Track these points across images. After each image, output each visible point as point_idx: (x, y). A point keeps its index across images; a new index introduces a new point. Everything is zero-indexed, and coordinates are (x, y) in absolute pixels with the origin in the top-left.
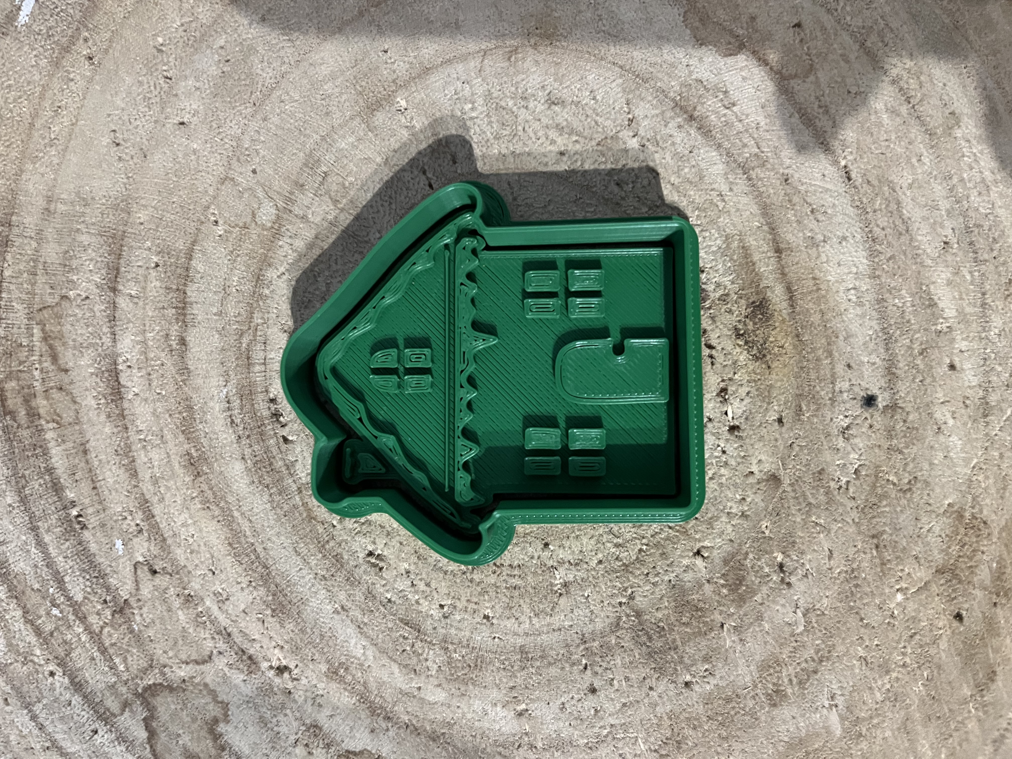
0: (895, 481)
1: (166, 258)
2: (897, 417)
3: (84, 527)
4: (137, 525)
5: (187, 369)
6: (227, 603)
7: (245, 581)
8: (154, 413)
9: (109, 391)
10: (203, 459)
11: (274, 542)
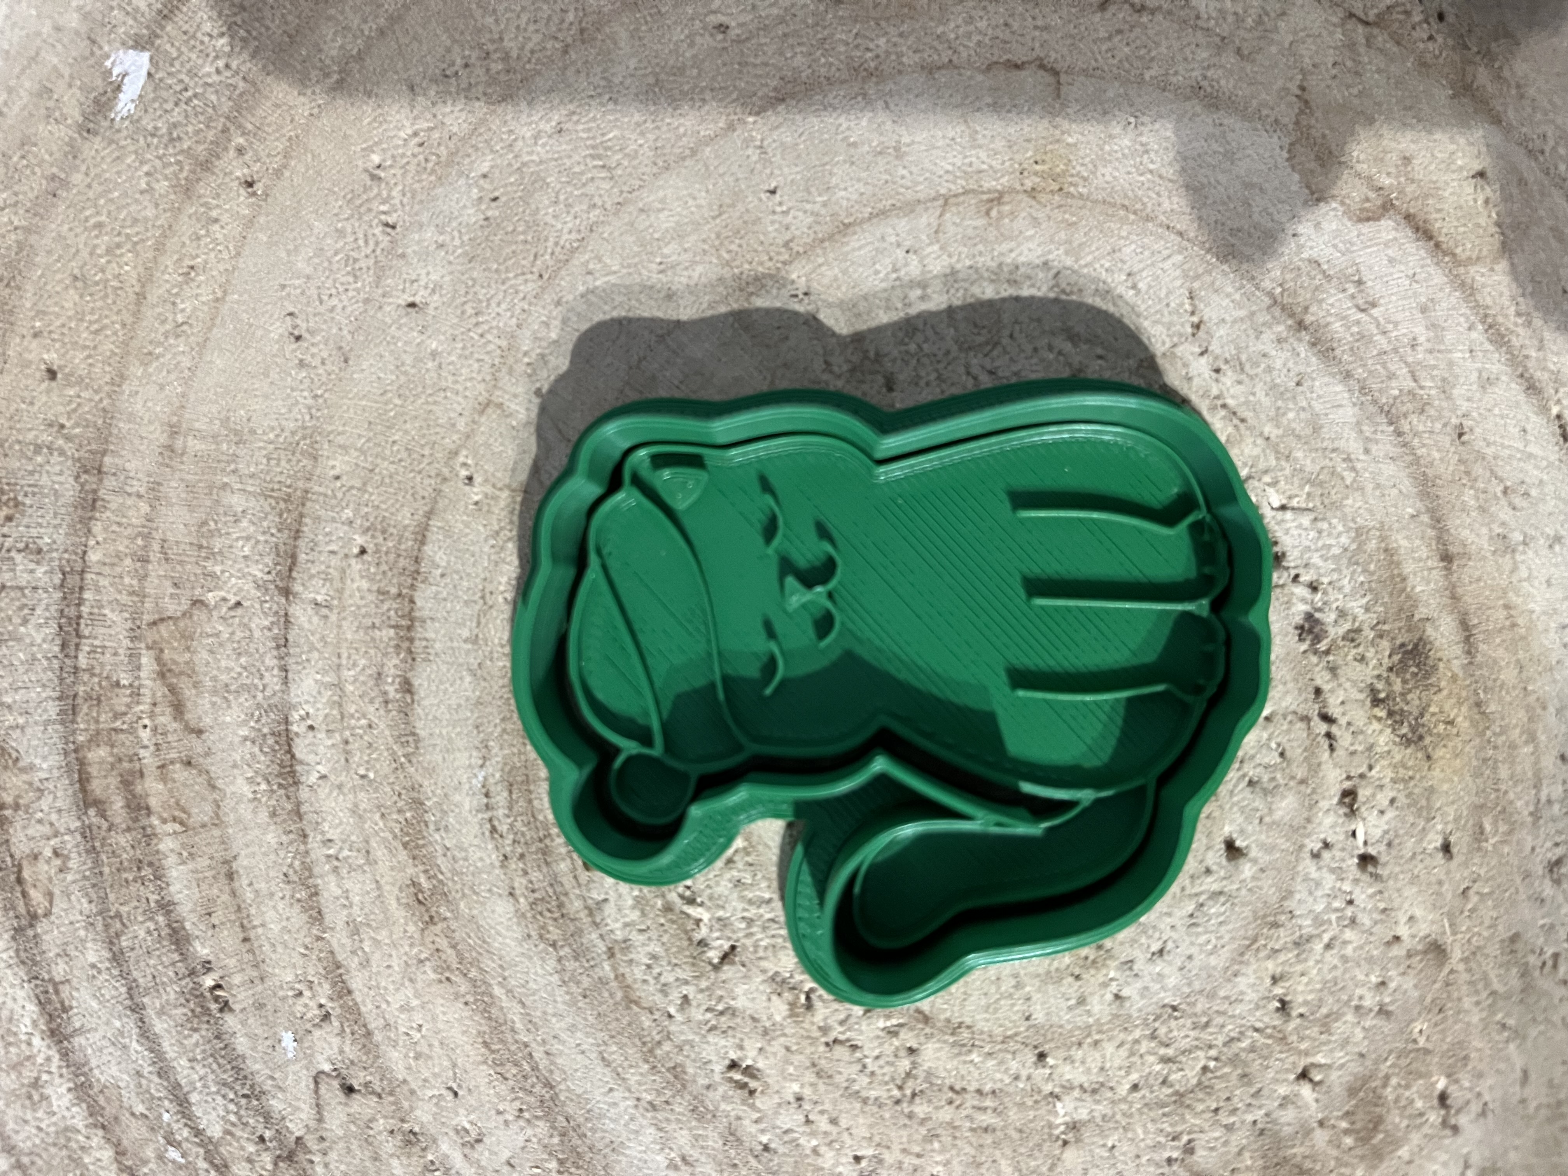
1: (380, 540)
4: (321, 1006)
5: (414, 734)
6: (479, 1147)
7: (510, 1109)
8: (354, 810)
9: (275, 769)
10: (441, 893)
11: (563, 1043)
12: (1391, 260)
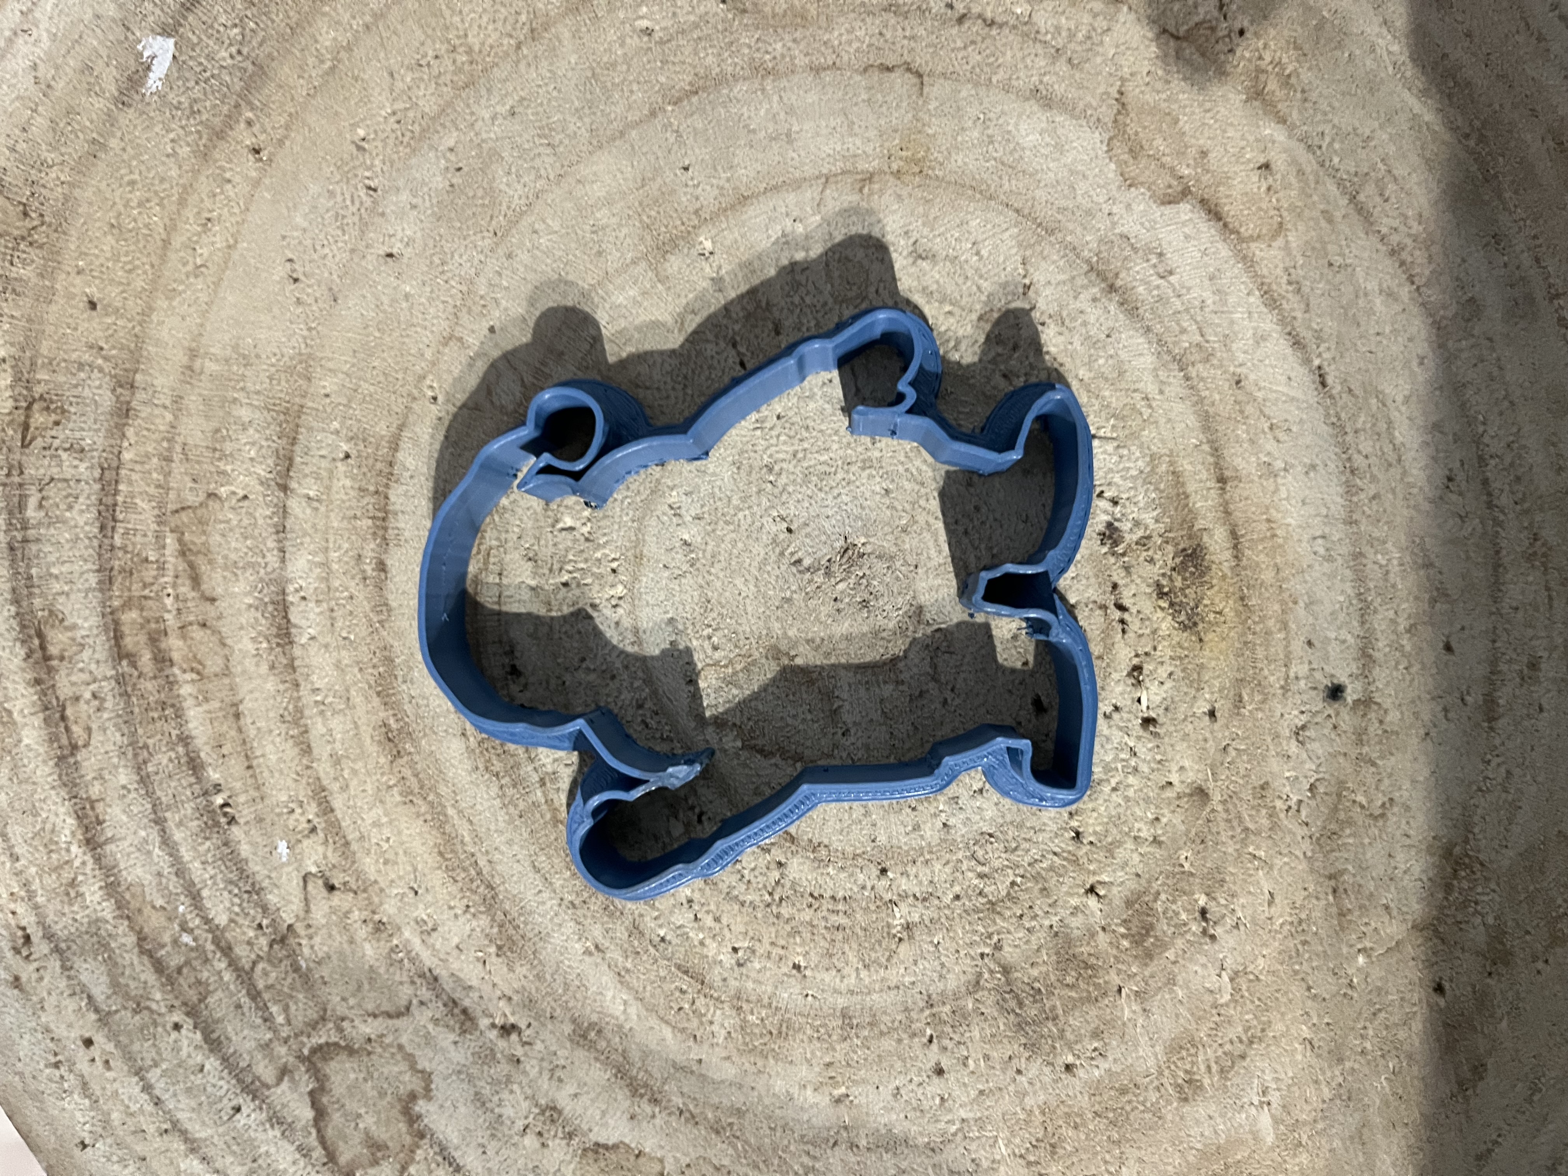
0: (1364, 803)
1: (362, 447)
2: (1372, 715)
3: (232, 821)
4: (309, 821)
5: (386, 605)
6: (434, 935)
7: (459, 905)
8: (338, 665)
9: (274, 630)
10: (406, 733)
11: (502, 853)
12: (1187, 237)
